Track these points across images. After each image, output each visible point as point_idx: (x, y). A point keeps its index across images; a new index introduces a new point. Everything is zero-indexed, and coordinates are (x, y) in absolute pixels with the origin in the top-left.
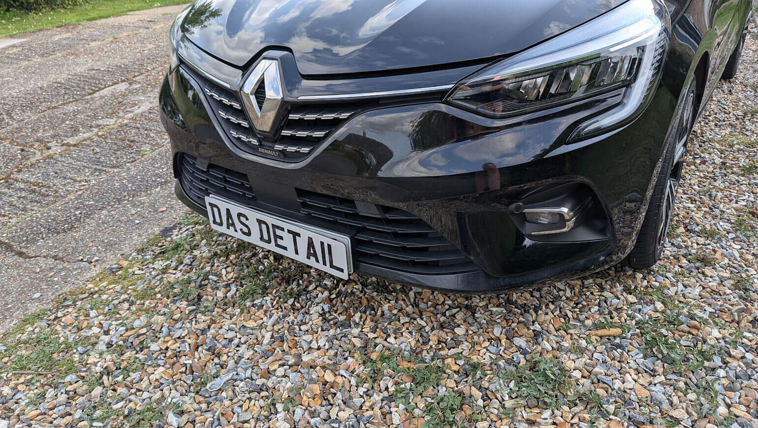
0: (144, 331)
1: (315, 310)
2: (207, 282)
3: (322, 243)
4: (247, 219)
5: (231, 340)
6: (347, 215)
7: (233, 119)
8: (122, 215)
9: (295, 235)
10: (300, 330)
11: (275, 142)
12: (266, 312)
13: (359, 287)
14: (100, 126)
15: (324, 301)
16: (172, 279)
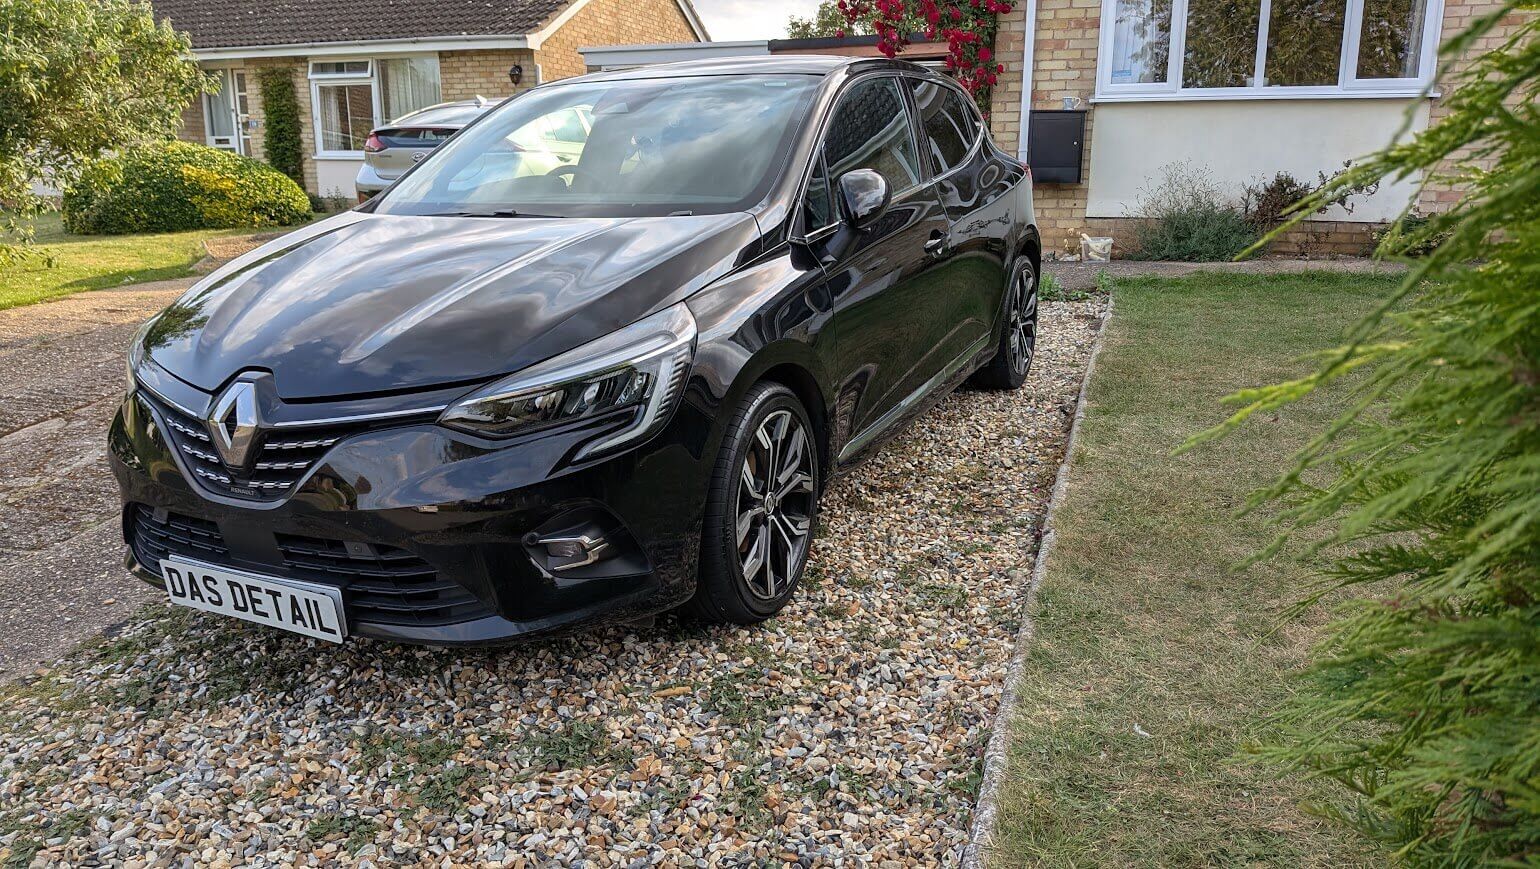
0: (71, 742)
1: (311, 704)
2: (165, 683)
3: (307, 601)
4: (215, 583)
5: (190, 744)
6: (339, 562)
7: (200, 454)
8: (43, 614)
9: (275, 594)
10: (288, 726)
11: (251, 479)
12: (244, 710)
13: (380, 673)
14: (11, 488)
15: (327, 692)
16: (115, 683)
